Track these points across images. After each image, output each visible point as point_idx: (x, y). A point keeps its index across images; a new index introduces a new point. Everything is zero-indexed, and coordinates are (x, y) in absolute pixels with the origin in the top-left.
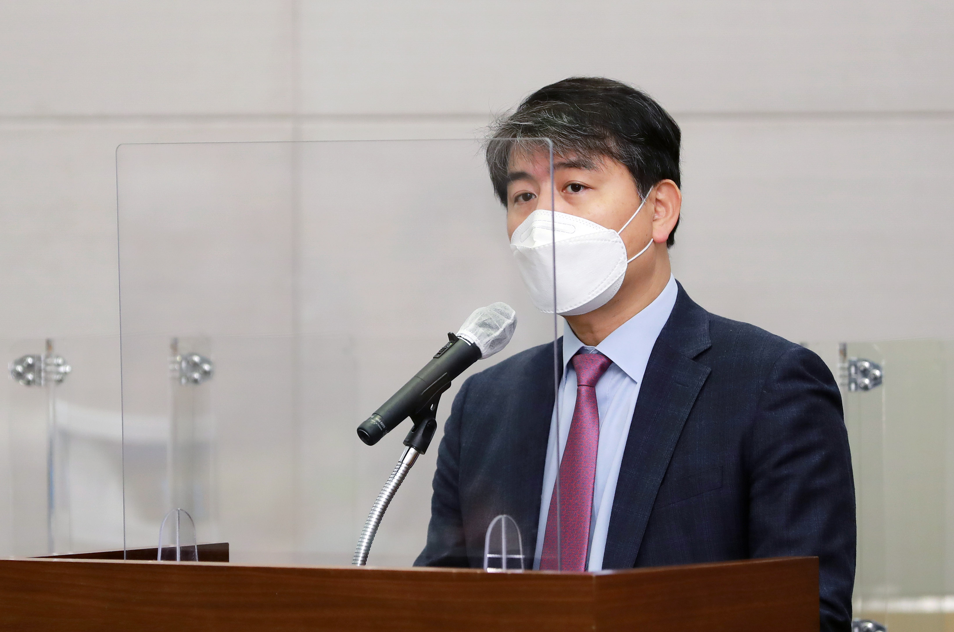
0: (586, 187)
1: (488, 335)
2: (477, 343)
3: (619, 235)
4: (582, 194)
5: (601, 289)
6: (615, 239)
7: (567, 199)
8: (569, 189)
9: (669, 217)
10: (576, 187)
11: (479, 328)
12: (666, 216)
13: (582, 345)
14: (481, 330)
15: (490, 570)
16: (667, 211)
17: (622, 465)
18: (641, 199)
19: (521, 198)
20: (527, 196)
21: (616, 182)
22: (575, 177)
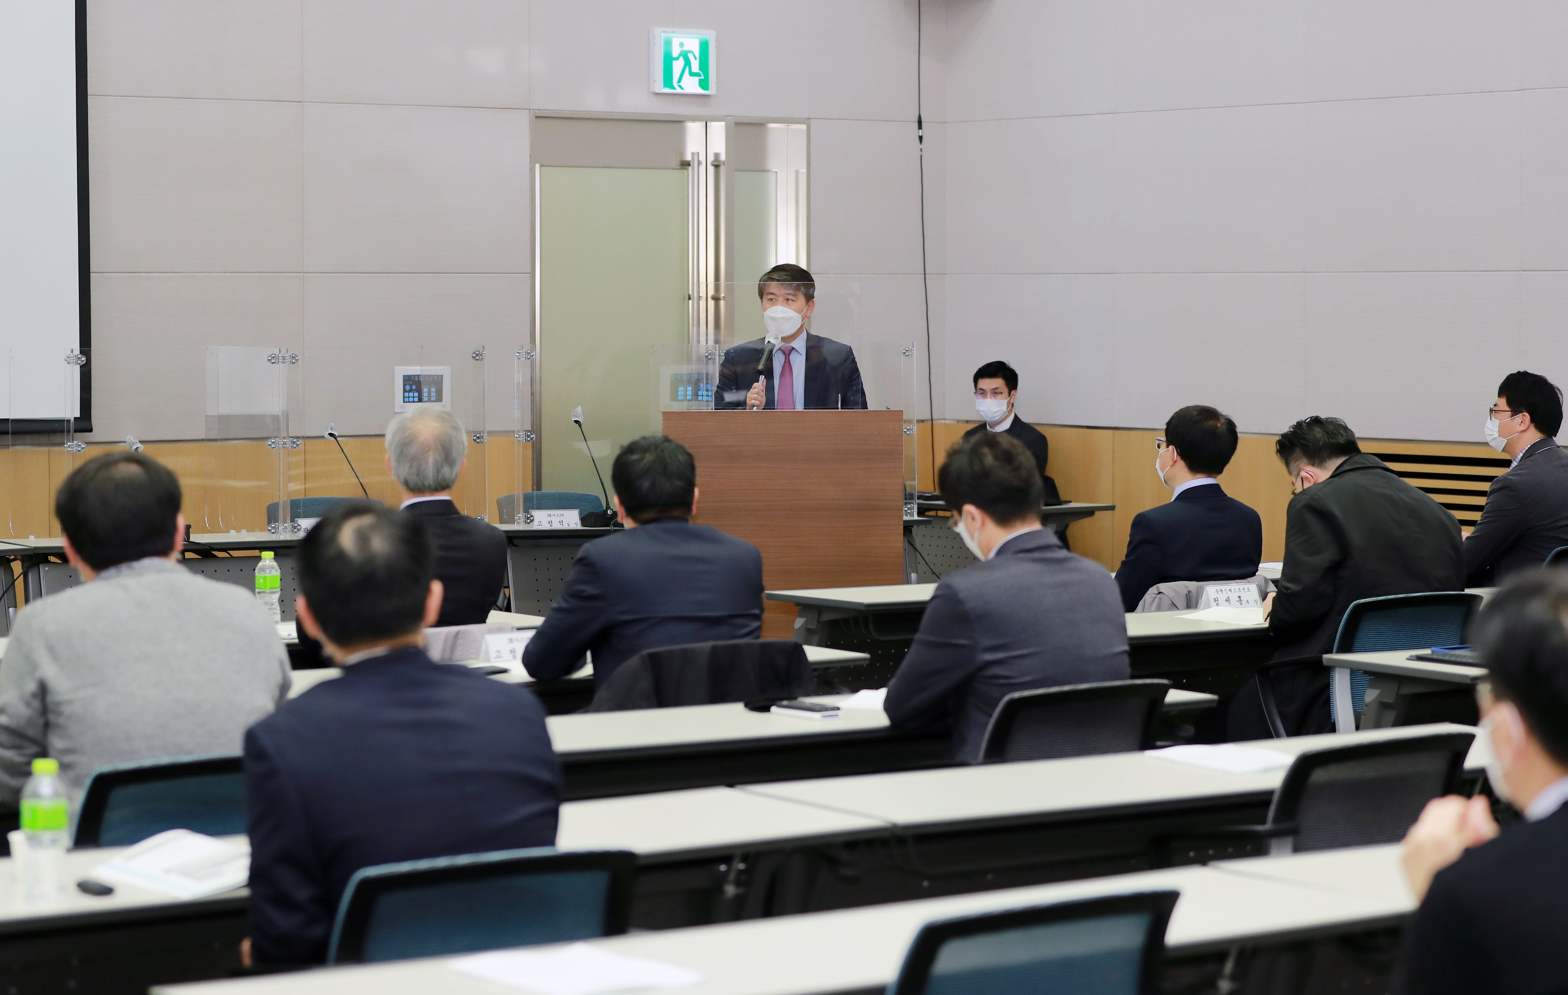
0: (792, 300)
3: (800, 315)
4: (790, 302)
5: (793, 331)
6: (798, 316)
7: (786, 303)
8: (786, 300)
10: (788, 300)
13: (785, 345)
16: (811, 309)
18: (805, 305)
19: (769, 300)
20: (771, 300)
21: (801, 300)
22: (790, 297)
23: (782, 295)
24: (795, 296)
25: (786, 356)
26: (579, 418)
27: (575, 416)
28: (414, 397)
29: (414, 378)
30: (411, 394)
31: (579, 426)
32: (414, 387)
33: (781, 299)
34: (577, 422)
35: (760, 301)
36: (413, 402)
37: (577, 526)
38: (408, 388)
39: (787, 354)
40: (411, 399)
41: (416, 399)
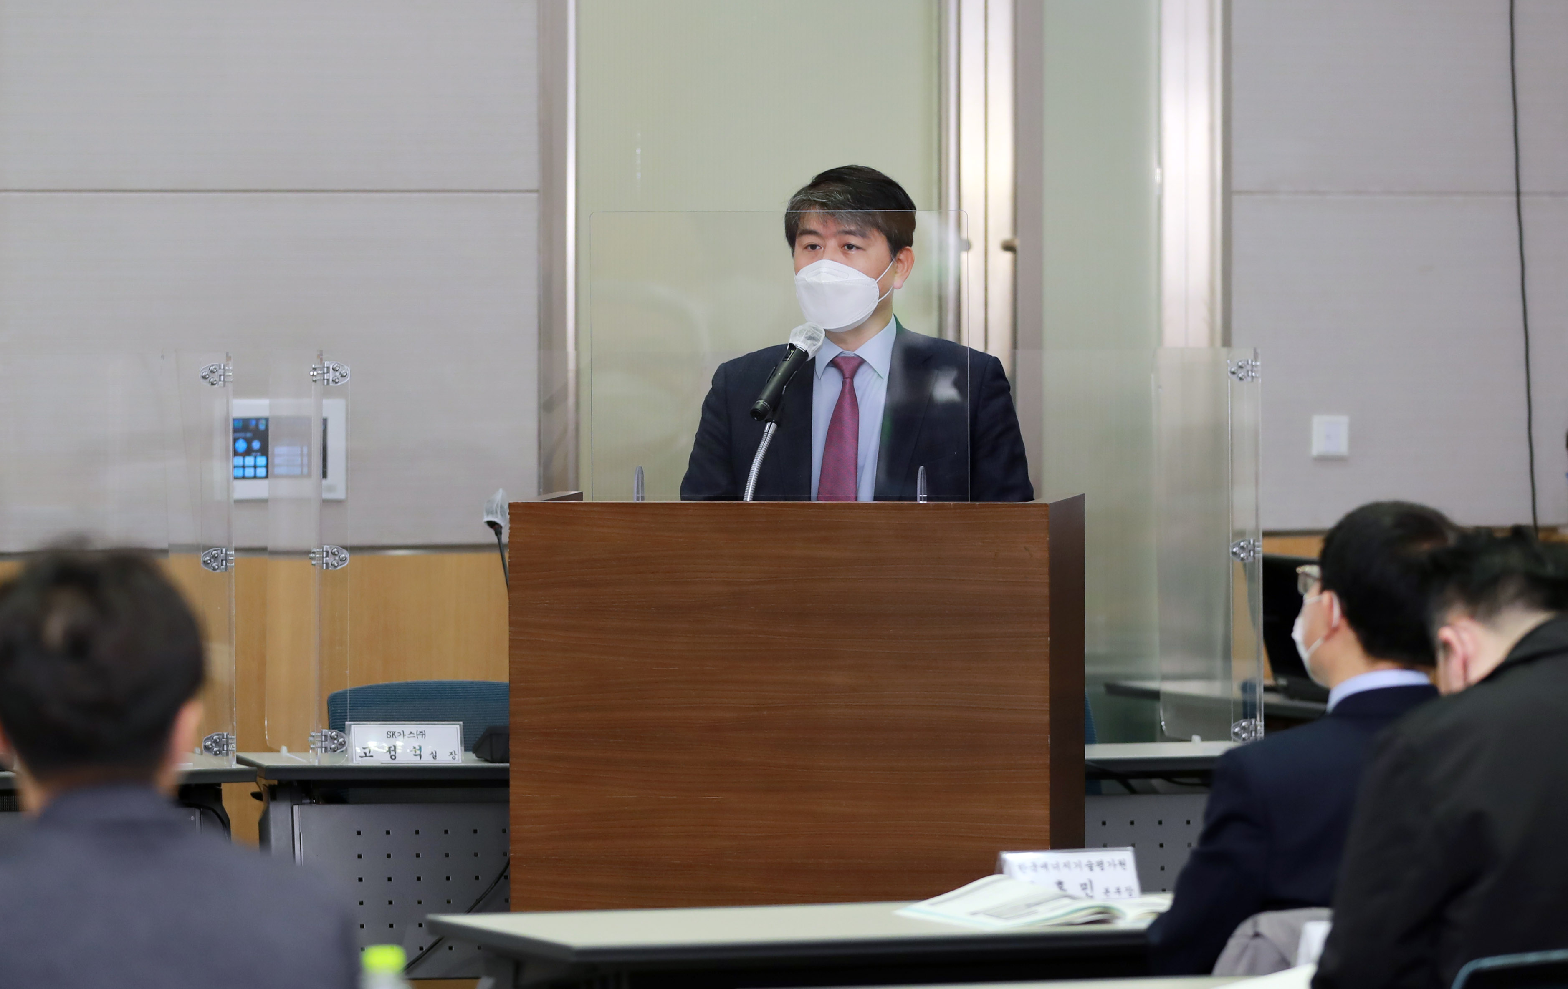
0: (858, 248)
1: (815, 345)
2: (808, 351)
3: (877, 283)
4: (853, 252)
5: (858, 318)
6: (874, 286)
7: (845, 254)
8: (846, 247)
9: (905, 270)
10: (850, 247)
11: (807, 341)
12: (903, 270)
13: (842, 350)
14: (809, 342)
15: (921, 502)
16: (904, 268)
17: (881, 435)
18: (892, 260)
19: (809, 248)
20: (813, 247)
21: (879, 246)
22: (853, 240)
23: (834, 235)
24: (863, 235)
25: (844, 378)
26: (497, 517)
27: (489, 512)
28: (255, 467)
29: (257, 425)
30: (250, 460)
31: (497, 534)
32: (256, 445)
33: (832, 243)
34: (492, 524)
35: (789, 250)
36: (255, 477)
37: (454, 758)
38: (242, 445)
39: (847, 375)
40: (250, 472)
41: (261, 472)
